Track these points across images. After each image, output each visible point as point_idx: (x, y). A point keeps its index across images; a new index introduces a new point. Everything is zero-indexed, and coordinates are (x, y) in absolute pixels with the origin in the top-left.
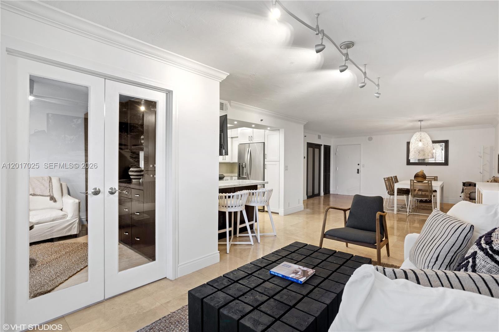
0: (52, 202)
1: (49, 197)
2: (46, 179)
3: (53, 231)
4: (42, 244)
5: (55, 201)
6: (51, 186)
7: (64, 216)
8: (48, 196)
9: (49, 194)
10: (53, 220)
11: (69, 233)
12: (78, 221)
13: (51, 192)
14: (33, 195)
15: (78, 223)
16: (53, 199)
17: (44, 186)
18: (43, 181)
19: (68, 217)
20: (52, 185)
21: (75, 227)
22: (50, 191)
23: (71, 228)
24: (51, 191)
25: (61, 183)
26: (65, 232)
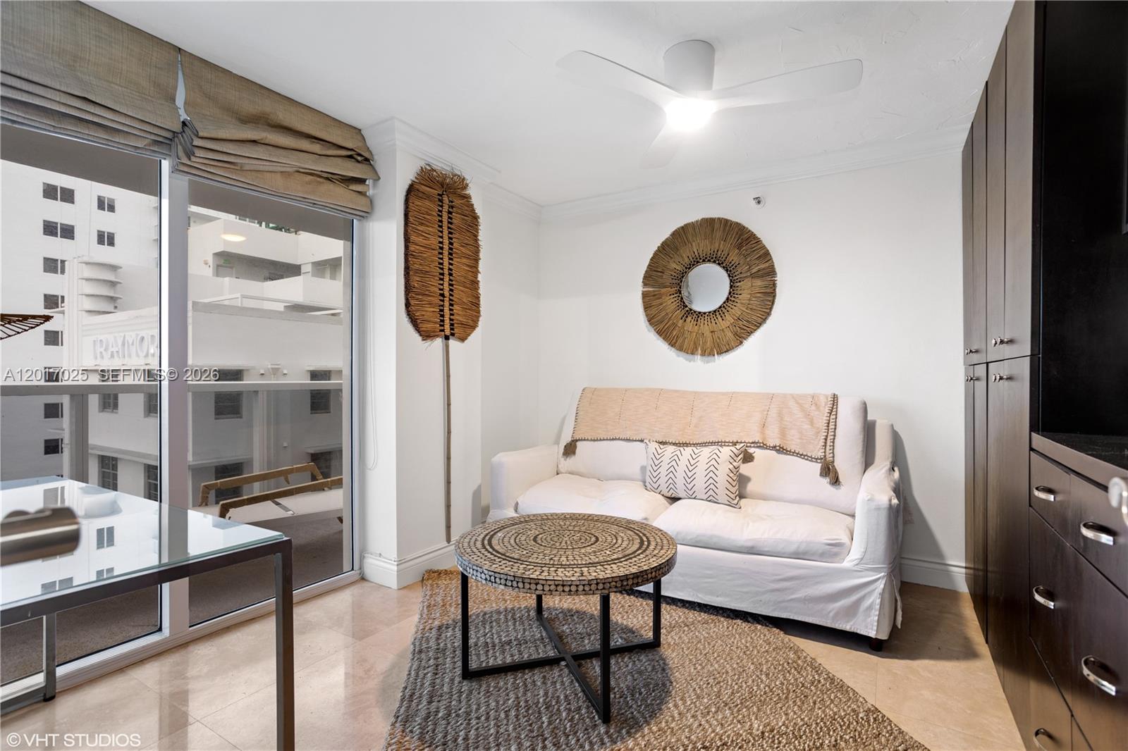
0: (826, 481)
1: (821, 464)
2: (823, 400)
3: (793, 597)
4: (759, 627)
5: (836, 481)
6: (832, 426)
7: (835, 549)
8: (816, 460)
9: (820, 454)
10: (797, 555)
11: (848, 622)
12: (881, 585)
13: (828, 448)
14: (778, 451)
15: (882, 595)
16: (829, 472)
17: (812, 423)
18: (813, 408)
19: (849, 558)
20: (836, 425)
21: (870, 608)
22: (825, 446)
23: (858, 603)
24: (829, 443)
25: (870, 418)
26: (831, 614)
